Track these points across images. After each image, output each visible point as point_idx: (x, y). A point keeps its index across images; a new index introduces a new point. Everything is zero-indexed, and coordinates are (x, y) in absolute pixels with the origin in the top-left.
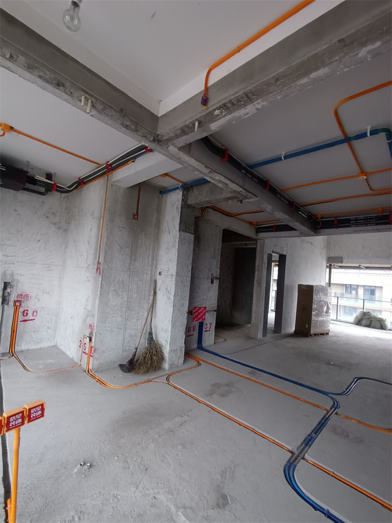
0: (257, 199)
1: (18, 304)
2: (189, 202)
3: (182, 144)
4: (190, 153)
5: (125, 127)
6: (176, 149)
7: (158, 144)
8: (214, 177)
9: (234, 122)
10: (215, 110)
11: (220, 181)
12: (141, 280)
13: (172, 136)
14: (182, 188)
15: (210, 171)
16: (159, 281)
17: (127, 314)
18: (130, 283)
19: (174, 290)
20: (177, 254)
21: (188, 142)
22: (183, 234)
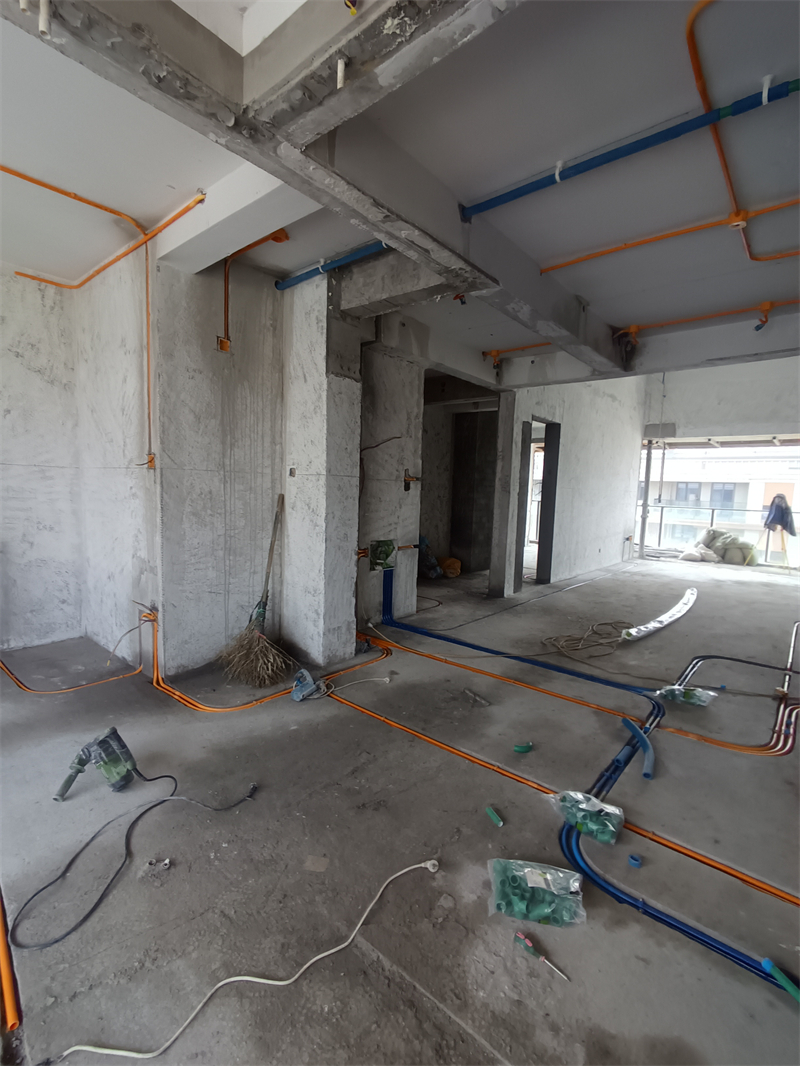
0: (497, 288)
2: (344, 306)
3: (310, 138)
4: (332, 162)
5: (158, 87)
6: (298, 151)
7: (251, 137)
8: (397, 233)
9: (436, 60)
10: (384, 17)
11: (411, 244)
12: (251, 488)
13: (283, 111)
14: (327, 271)
15: (387, 216)
16: (292, 489)
17: (228, 562)
18: (228, 497)
19: (325, 506)
20: (325, 427)
21: (324, 129)
22: (336, 381)
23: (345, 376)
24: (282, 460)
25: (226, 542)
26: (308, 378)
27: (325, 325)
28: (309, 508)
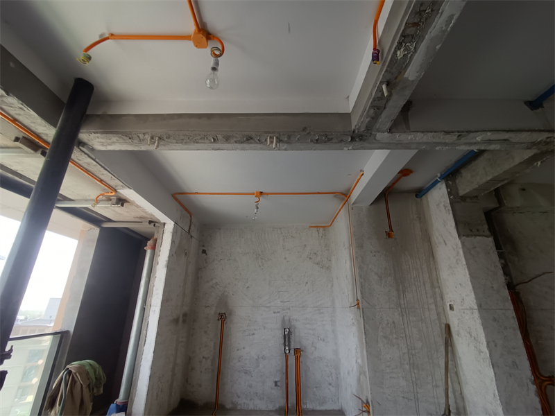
2: (462, 193)
3: (389, 125)
5: (317, 143)
6: (386, 134)
7: (361, 140)
8: (474, 141)
9: (438, 47)
10: (395, 53)
11: (490, 141)
12: (422, 320)
13: (369, 122)
14: (444, 179)
15: (459, 136)
16: (454, 319)
17: (413, 375)
18: (406, 326)
19: (484, 335)
20: (468, 273)
21: (394, 117)
22: (468, 240)
23: (476, 236)
24: (442, 298)
25: (410, 359)
26: (447, 242)
27: (450, 208)
28: (471, 336)
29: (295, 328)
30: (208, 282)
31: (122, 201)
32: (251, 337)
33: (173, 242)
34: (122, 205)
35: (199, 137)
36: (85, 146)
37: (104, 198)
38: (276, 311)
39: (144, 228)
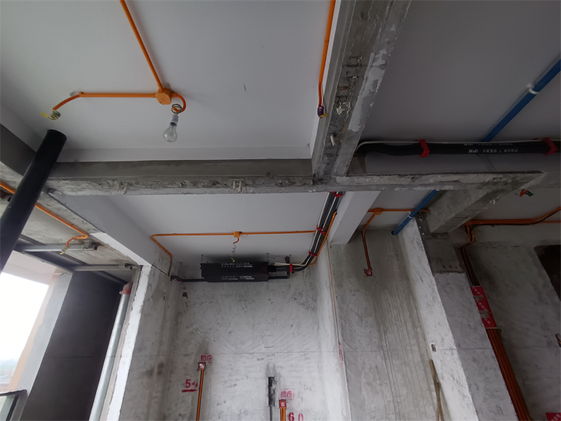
0: (543, 176)
1: (283, 404)
2: (432, 230)
3: (345, 170)
4: (365, 172)
5: (282, 186)
6: (345, 177)
7: (322, 183)
8: (427, 182)
10: (334, 110)
11: (442, 183)
12: (405, 363)
13: (326, 167)
14: (414, 216)
15: (412, 178)
16: (437, 362)
18: (389, 370)
19: (464, 377)
20: (444, 311)
21: (348, 163)
22: (442, 277)
23: (449, 272)
24: (425, 339)
25: (395, 409)
26: (423, 279)
27: (422, 245)
28: (454, 379)
29: (280, 376)
30: (188, 327)
31: (96, 245)
32: (233, 389)
33: (149, 285)
34: (96, 248)
35: (167, 183)
36: (56, 192)
37: (77, 242)
38: (260, 357)
39: (121, 271)
